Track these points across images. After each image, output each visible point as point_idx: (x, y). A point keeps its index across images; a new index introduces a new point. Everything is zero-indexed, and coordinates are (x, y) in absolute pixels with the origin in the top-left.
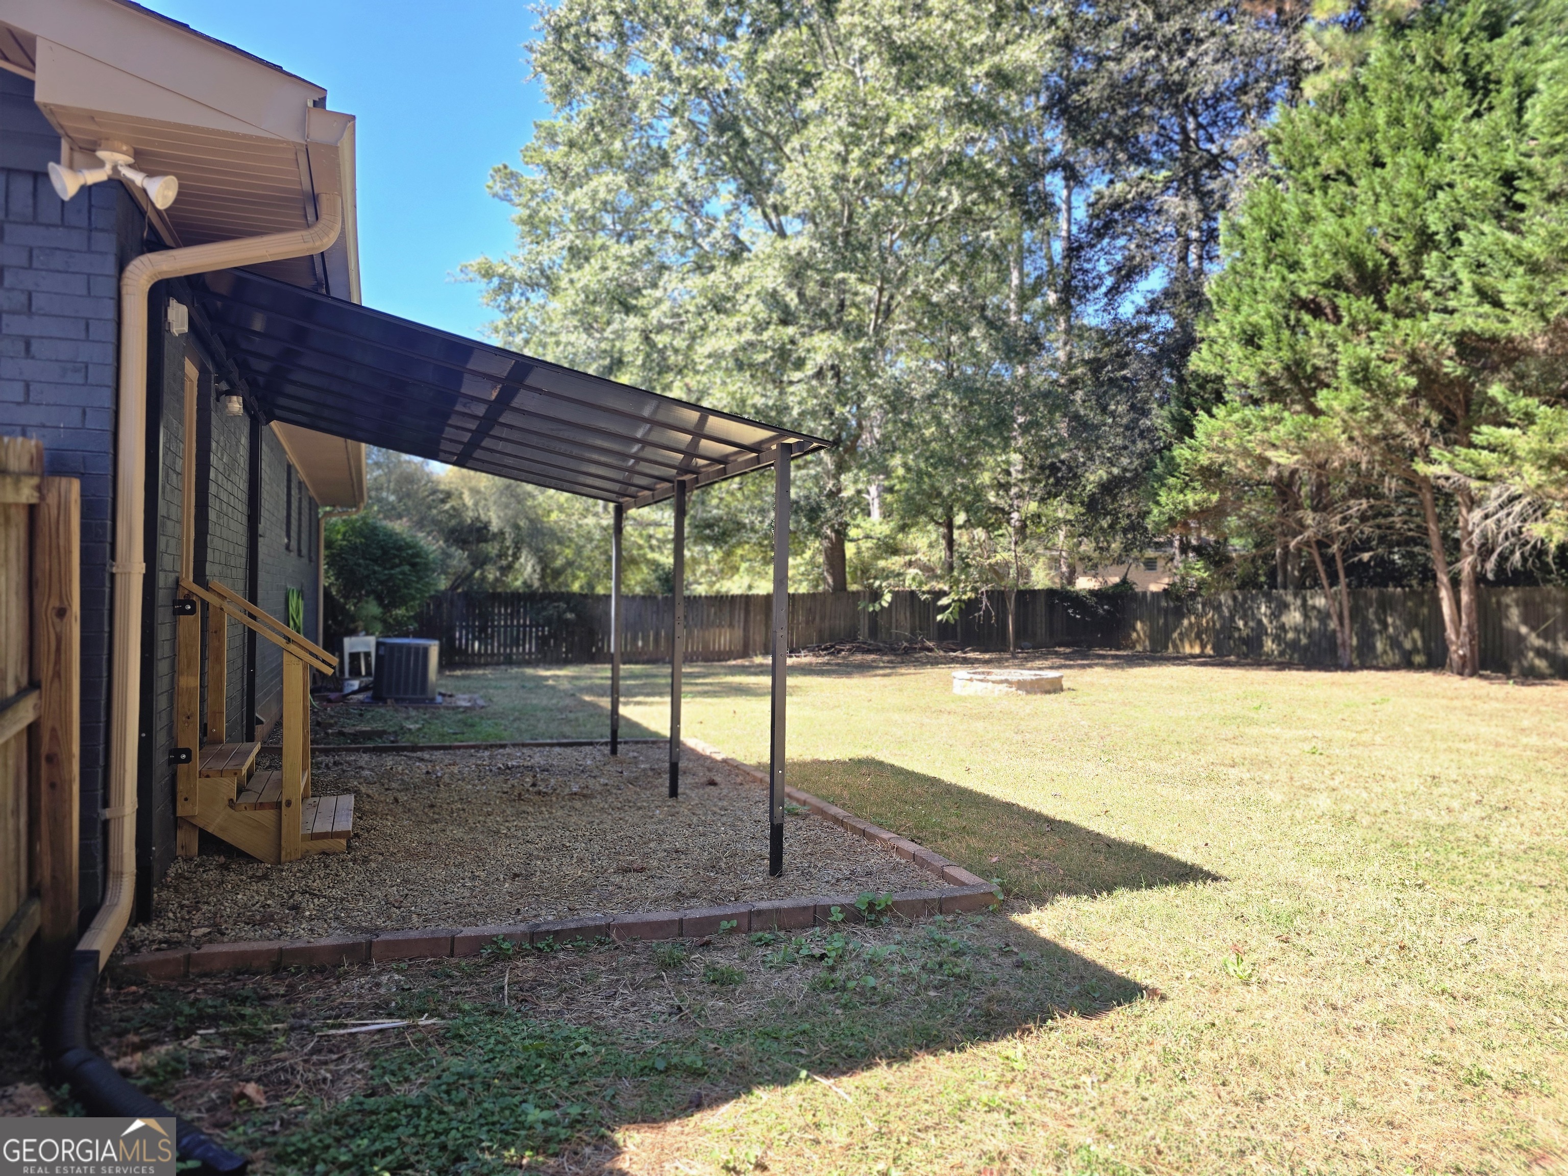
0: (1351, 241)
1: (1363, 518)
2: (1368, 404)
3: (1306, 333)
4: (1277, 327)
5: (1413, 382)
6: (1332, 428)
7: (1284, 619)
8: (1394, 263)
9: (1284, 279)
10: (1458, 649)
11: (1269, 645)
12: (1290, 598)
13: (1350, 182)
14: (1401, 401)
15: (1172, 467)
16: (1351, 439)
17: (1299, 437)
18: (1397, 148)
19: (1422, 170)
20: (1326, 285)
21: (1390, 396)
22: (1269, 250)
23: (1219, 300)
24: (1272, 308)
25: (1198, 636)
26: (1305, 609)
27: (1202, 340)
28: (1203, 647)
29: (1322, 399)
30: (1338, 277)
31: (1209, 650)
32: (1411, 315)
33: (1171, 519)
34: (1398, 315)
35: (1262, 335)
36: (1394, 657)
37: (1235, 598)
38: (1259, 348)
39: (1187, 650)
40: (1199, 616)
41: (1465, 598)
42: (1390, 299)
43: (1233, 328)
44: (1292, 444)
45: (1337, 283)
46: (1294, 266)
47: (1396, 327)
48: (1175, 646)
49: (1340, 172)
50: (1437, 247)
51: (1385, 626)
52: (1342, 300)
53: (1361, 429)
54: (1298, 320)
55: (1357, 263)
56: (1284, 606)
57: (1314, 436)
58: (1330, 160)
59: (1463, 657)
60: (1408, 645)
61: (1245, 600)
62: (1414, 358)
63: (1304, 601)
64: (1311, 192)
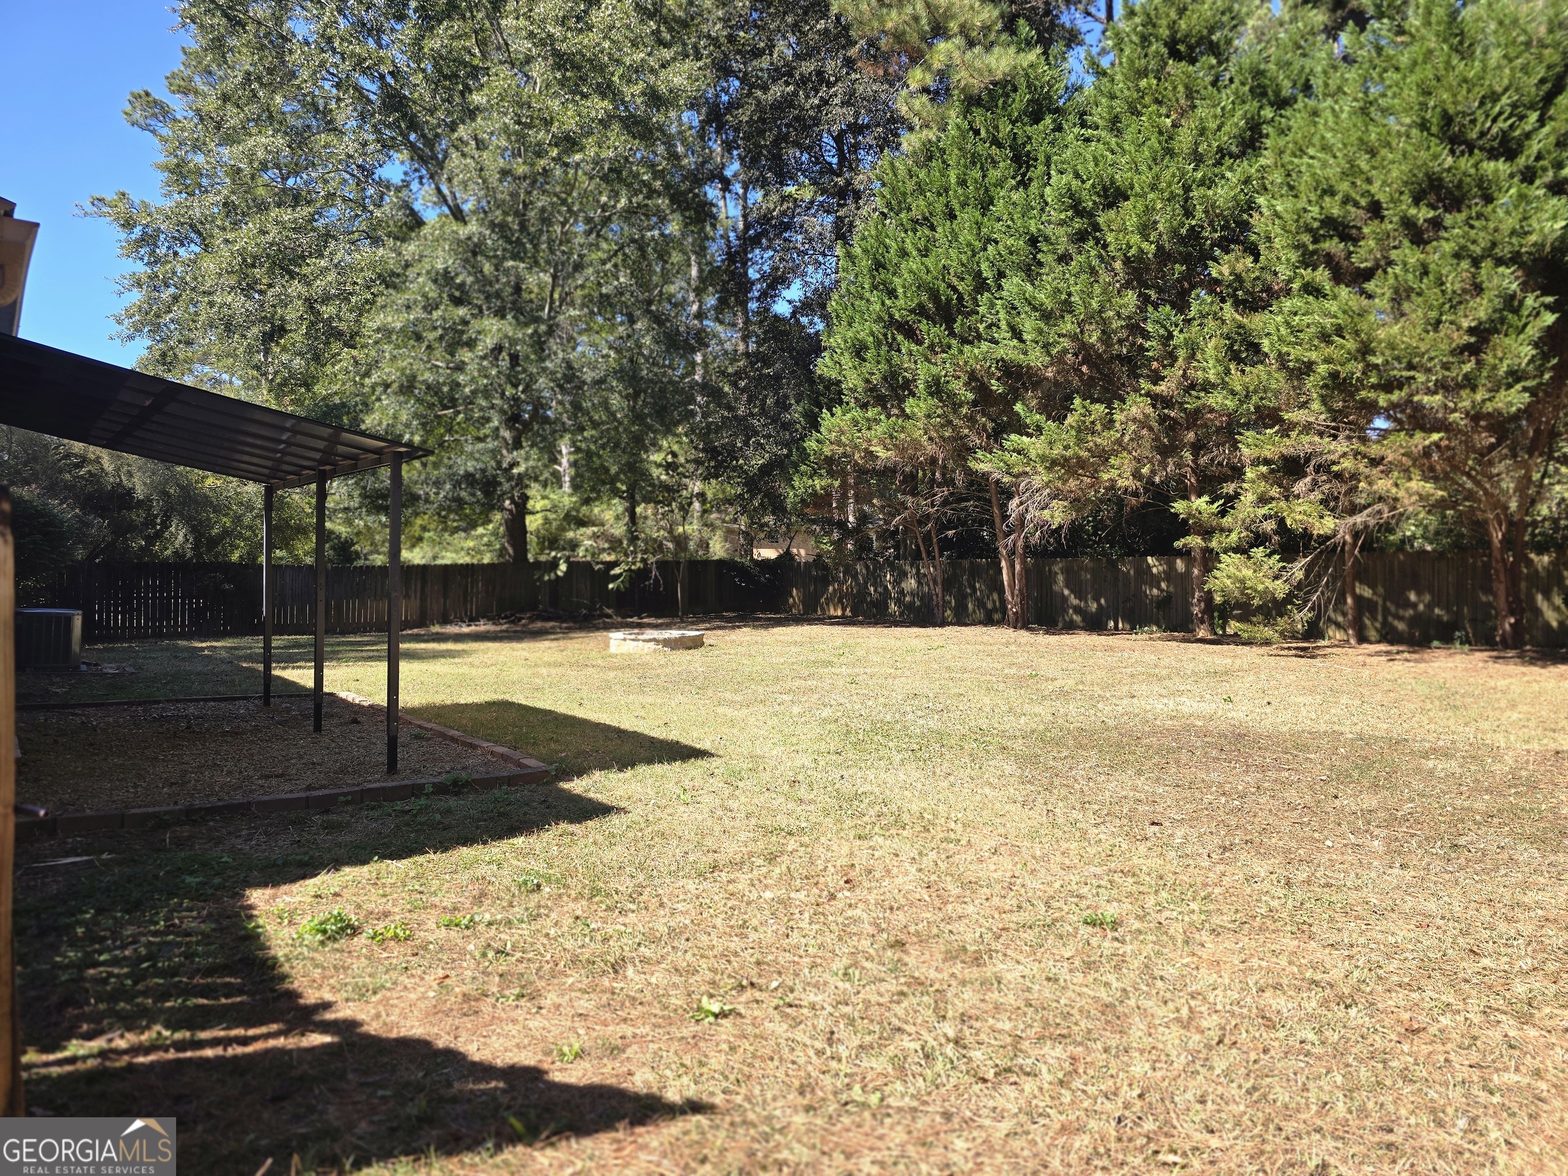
0: (929, 278)
1: (945, 503)
2: (939, 411)
3: (899, 351)
4: (878, 344)
5: (971, 396)
6: (917, 431)
7: (903, 585)
8: (960, 298)
9: (883, 304)
10: (1013, 609)
11: (893, 607)
12: (908, 568)
13: (933, 228)
14: (964, 410)
15: (804, 455)
16: (931, 439)
17: (891, 437)
18: (963, 205)
19: (979, 225)
20: (912, 311)
21: (956, 406)
22: (874, 277)
23: (838, 316)
24: (875, 327)
25: (840, 601)
26: (919, 577)
27: (825, 349)
28: (844, 610)
29: (910, 405)
30: (921, 306)
31: (848, 613)
32: (971, 343)
33: (803, 501)
34: (965, 341)
35: (867, 348)
36: (980, 615)
37: (867, 568)
38: (864, 360)
39: (832, 612)
40: (841, 584)
41: (1018, 567)
42: (957, 327)
43: (846, 341)
44: (888, 441)
45: (921, 310)
46: (892, 294)
47: (961, 352)
48: (823, 609)
49: (925, 219)
50: (989, 290)
51: (974, 590)
52: (924, 326)
53: (937, 431)
54: (894, 339)
55: (934, 295)
56: (903, 575)
57: (902, 436)
58: (919, 207)
59: (1016, 614)
60: (990, 605)
61: (875, 569)
62: (972, 376)
63: (918, 570)
64: (906, 231)
